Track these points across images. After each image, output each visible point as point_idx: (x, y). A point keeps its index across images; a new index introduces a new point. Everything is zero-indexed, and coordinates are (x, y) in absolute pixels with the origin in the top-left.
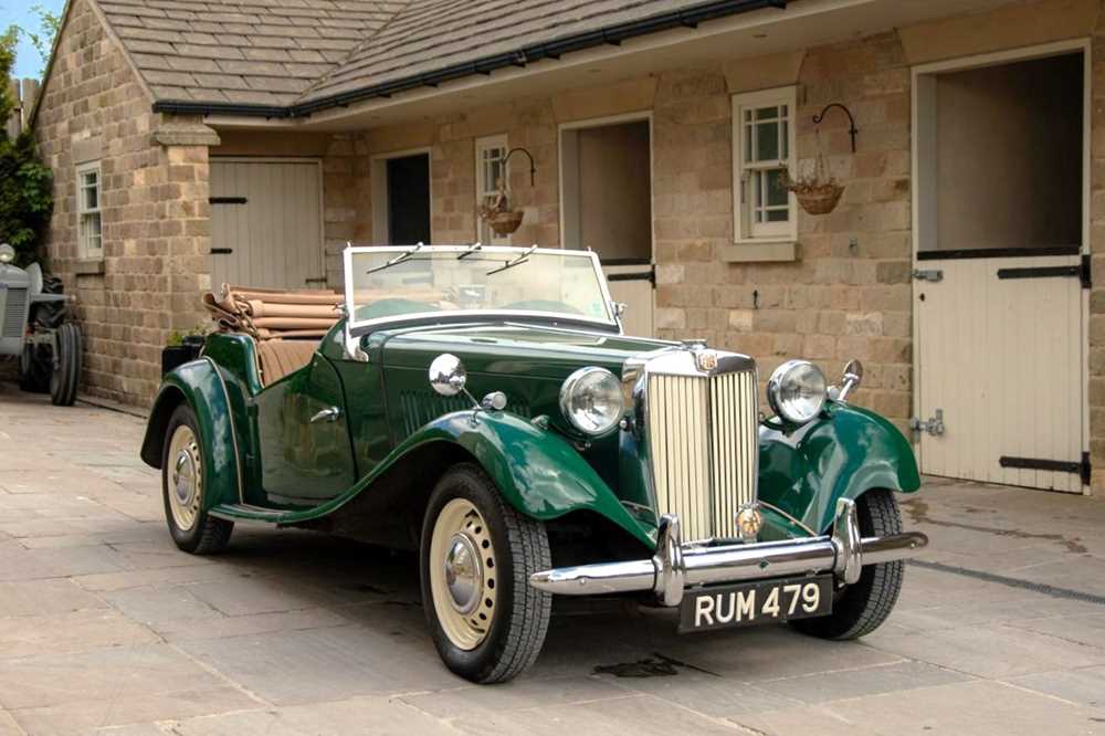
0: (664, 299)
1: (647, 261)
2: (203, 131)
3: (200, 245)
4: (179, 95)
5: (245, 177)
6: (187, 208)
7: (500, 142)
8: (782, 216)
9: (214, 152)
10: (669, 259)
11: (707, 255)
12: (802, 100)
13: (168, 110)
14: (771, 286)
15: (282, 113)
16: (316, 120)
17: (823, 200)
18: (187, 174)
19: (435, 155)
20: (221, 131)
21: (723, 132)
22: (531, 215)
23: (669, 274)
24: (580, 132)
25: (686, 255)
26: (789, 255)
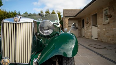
0: (98, 28)
1: (97, 25)
2: (68, 18)
3: (68, 26)
4: (67, 16)
5: (71, 22)
6: (67, 23)
7: (88, 17)
8: (107, 20)
9: (69, 20)
10: (98, 25)
11: (101, 24)
12: (109, 8)
13: (66, 17)
14: (106, 26)
15: (74, 17)
16: (76, 17)
17: (110, 16)
18: (67, 21)
19: (84, 19)
20: (69, 18)
21: (102, 13)
22: (89, 22)
23: (99, 26)
24: (93, 15)
25: (100, 24)
26: (108, 23)
